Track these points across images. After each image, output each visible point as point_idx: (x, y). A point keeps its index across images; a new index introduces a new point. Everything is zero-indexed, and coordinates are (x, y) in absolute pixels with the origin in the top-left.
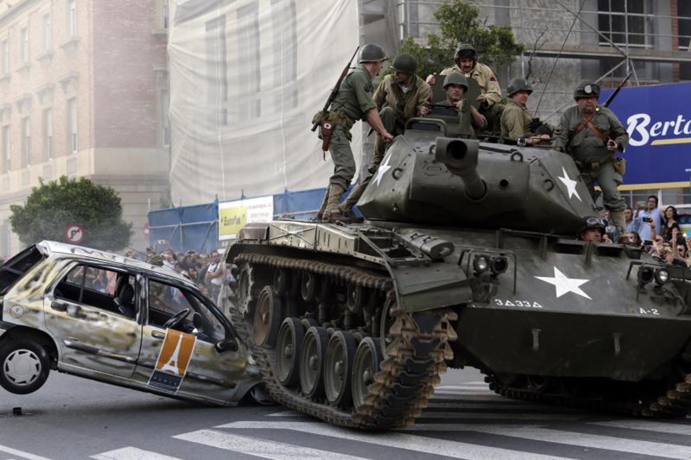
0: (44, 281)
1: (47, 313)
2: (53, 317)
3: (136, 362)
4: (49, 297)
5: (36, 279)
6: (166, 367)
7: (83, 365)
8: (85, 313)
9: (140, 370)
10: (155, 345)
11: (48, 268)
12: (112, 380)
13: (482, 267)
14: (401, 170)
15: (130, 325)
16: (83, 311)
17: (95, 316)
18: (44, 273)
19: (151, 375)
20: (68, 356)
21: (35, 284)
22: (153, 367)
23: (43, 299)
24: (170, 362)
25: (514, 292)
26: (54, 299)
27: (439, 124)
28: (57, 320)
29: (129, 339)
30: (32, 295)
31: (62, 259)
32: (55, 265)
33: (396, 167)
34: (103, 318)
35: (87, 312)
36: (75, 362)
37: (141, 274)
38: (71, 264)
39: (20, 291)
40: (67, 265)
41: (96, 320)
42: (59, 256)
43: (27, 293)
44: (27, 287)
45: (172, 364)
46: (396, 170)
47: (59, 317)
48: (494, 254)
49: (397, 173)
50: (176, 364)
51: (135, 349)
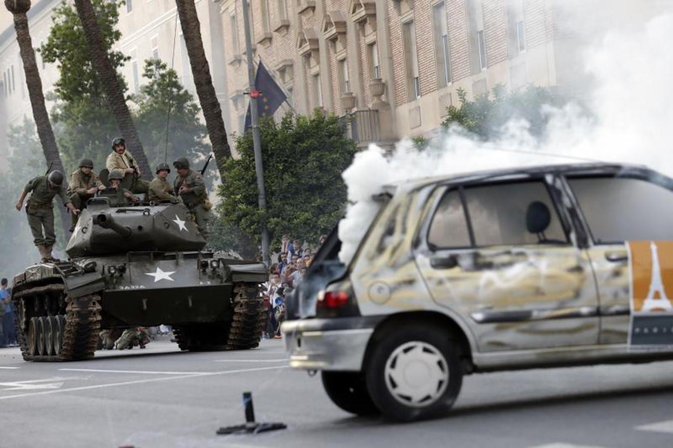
0: (404, 231)
1: (430, 278)
2: (440, 282)
3: (598, 313)
4: (422, 252)
5: (390, 231)
6: (649, 305)
7: (514, 348)
8: (488, 260)
9: (608, 324)
10: (617, 274)
11: (402, 210)
12: (569, 356)
13: (113, 271)
14: (86, 228)
15: (567, 256)
16: (484, 257)
17: (506, 259)
18: (399, 218)
19: (628, 328)
20: (486, 340)
21: (392, 241)
22: (627, 312)
23: (413, 259)
24: (651, 294)
25: (131, 282)
26: (431, 253)
27: (105, 200)
28: (448, 285)
29: (574, 278)
30: (394, 258)
31: (418, 189)
32: (410, 201)
33: (84, 226)
34: (520, 258)
35: (492, 256)
36: (499, 345)
37: (551, 172)
38: (435, 193)
39: (371, 259)
40: (431, 194)
41: (509, 264)
42: (411, 186)
43: (385, 258)
44: (381, 249)
45: (657, 296)
46: (84, 228)
47: (452, 279)
48: (119, 265)
49: (84, 230)
50: (663, 294)
51: (589, 292)
